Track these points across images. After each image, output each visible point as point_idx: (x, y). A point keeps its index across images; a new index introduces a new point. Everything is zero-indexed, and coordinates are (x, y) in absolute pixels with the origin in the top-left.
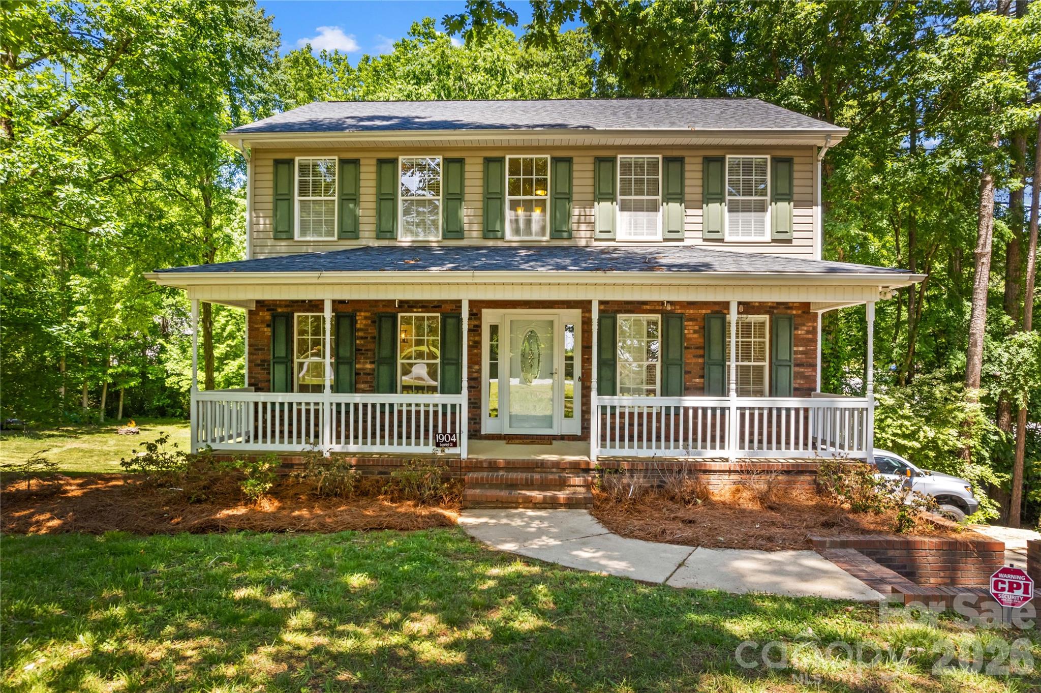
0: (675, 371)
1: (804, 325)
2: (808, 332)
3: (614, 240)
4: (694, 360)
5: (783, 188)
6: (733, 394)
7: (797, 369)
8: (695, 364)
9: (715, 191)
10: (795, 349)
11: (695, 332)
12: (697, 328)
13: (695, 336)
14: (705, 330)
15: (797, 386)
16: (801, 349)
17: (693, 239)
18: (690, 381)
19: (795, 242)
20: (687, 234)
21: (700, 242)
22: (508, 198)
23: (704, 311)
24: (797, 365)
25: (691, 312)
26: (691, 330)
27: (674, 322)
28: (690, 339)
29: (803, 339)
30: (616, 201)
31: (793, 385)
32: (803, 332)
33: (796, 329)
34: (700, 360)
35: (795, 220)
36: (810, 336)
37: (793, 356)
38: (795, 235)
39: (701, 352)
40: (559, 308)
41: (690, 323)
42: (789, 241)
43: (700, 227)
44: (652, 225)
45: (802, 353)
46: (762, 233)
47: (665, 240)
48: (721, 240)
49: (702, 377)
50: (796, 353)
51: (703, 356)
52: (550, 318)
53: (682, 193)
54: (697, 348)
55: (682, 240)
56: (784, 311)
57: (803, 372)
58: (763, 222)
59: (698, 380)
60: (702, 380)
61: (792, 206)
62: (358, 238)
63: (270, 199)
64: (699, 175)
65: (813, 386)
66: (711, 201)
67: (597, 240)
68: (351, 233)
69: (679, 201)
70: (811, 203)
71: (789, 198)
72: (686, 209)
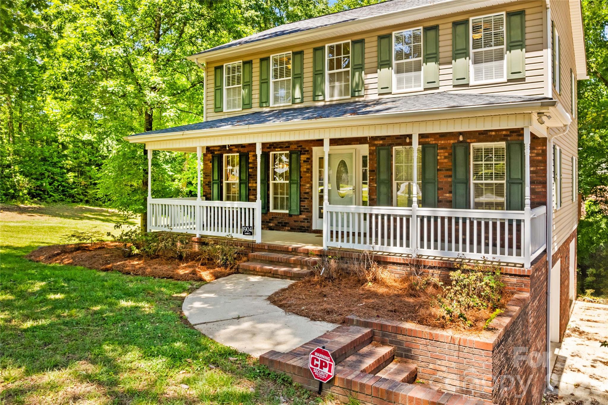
0: (430, 187)
1: (534, 149)
2: (538, 155)
3: (390, 93)
4: (445, 179)
5: (516, 35)
6: (415, 204)
7: (530, 186)
8: (447, 182)
9: (462, 48)
11: (446, 158)
12: (446, 154)
13: (446, 161)
14: (453, 156)
16: (532, 169)
17: (446, 87)
18: (442, 195)
19: (528, 80)
20: (441, 83)
21: (451, 88)
22: (327, 72)
23: (452, 142)
24: (530, 183)
25: (443, 142)
26: (442, 156)
27: (430, 151)
28: (442, 163)
29: (534, 160)
30: (392, 65)
32: (534, 155)
34: (449, 179)
35: (528, 61)
36: (540, 158)
37: (524, 175)
38: (528, 74)
39: (449, 173)
41: (442, 151)
42: (523, 79)
43: (450, 77)
44: (418, 79)
45: (533, 172)
46: (502, 76)
47: (426, 89)
48: (467, 85)
49: (450, 192)
50: (530, 172)
51: (450, 176)
52: (350, 151)
53: (437, 53)
54: (447, 170)
55: (437, 88)
56: (516, 138)
57: (534, 189)
58: (502, 67)
59: (448, 195)
60: (451, 195)
61: (524, 50)
62: (251, 108)
63: (213, 90)
64: (450, 37)
65: (543, 200)
66: (457, 56)
67: (380, 94)
68: (247, 105)
69: (434, 59)
70: (542, 46)
71: (521, 45)
72: (440, 64)
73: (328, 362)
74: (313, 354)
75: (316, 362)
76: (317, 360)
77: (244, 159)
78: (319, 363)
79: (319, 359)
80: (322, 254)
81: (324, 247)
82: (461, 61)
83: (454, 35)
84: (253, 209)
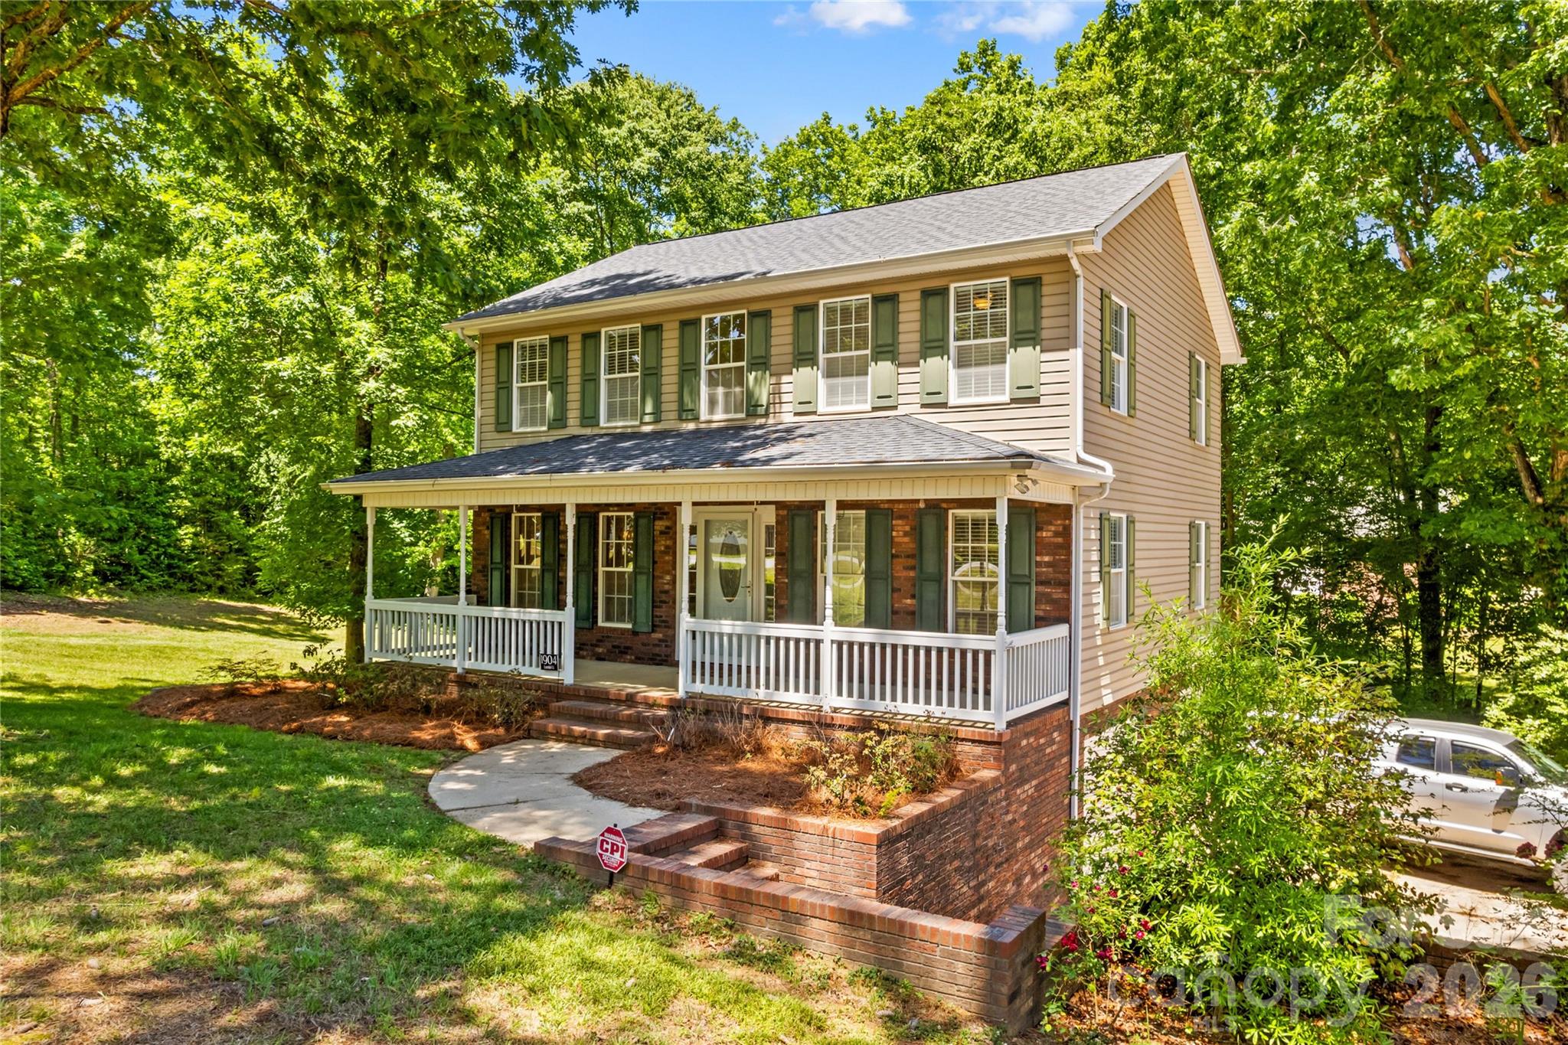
0: (879, 587)
1: (1051, 524)
2: (1056, 534)
3: (814, 413)
4: (905, 574)
5: (1026, 321)
6: (829, 620)
7: (1041, 589)
8: (907, 579)
9: (936, 337)
10: (1038, 559)
11: (906, 534)
12: (907, 528)
13: (906, 539)
14: (917, 533)
15: (1041, 614)
16: (1046, 559)
17: (909, 406)
18: (900, 602)
19: (1043, 401)
20: (902, 399)
21: (917, 408)
22: (704, 368)
23: (916, 506)
24: (1039, 583)
25: (901, 506)
26: (900, 531)
27: (880, 522)
28: (900, 544)
29: (1050, 544)
30: (818, 364)
31: (1034, 613)
32: (1050, 534)
33: (1039, 529)
34: (912, 574)
35: (1044, 367)
36: (1060, 540)
37: (1034, 569)
38: (1044, 390)
39: (911, 562)
41: (900, 522)
42: (1035, 400)
43: (916, 388)
44: (861, 389)
45: (1048, 564)
46: (999, 389)
47: (875, 409)
48: (944, 405)
49: (913, 597)
50: (1039, 565)
51: (913, 568)
52: (743, 517)
53: (894, 343)
54: (908, 557)
55: (895, 408)
57: (1049, 594)
58: (1002, 375)
59: (909, 601)
60: (914, 601)
61: (1038, 348)
62: (565, 427)
63: (493, 388)
64: (917, 315)
65: (1063, 614)
66: (929, 352)
67: (796, 414)
68: (560, 421)
69: (890, 356)
70: (1067, 342)
71: (1033, 339)
72: (900, 365)
73: (620, 845)
74: (603, 835)
75: (605, 845)
76: (607, 842)
77: (550, 523)
78: (609, 846)
79: (610, 841)
80: (675, 706)
81: (680, 694)
82: (934, 362)
83: (924, 311)
84: (560, 624)
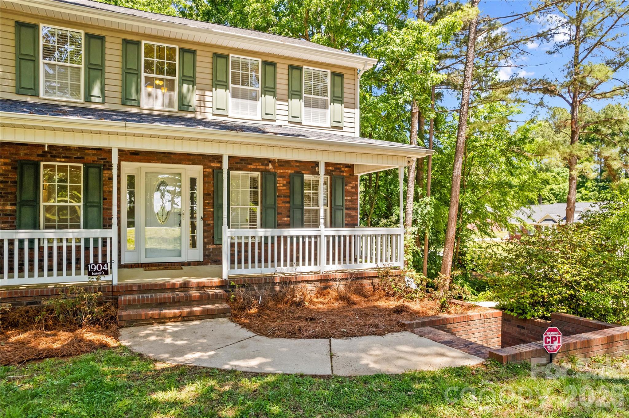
0: (271, 212)
1: (350, 183)
2: (353, 188)
3: (227, 116)
4: (283, 205)
5: (337, 92)
6: (322, 226)
7: (347, 211)
8: (285, 208)
9: (296, 90)
10: (345, 198)
11: (284, 185)
12: (285, 182)
13: (284, 188)
14: (290, 184)
15: (347, 222)
16: (349, 198)
17: (282, 121)
18: (281, 219)
19: (345, 129)
20: (278, 117)
21: (286, 123)
22: (143, 75)
23: (290, 171)
24: (346, 209)
25: (281, 171)
26: (281, 184)
27: (270, 178)
28: (281, 190)
29: (350, 192)
30: (228, 89)
31: (345, 222)
32: (350, 188)
33: (346, 185)
34: (288, 205)
35: (345, 115)
36: (354, 190)
37: (344, 203)
38: (345, 124)
39: (288, 199)
40: (186, 164)
41: (281, 179)
42: (341, 128)
44: (254, 108)
45: (349, 201)
46: (325, 121)
47: (264, 120)
48: (300, 123)
49: (289, 217)
50: (346, 201)
51: (289, 202)
52: (179, 171)
53: (275, 88)
54: (285, 197)
55: (274, 121)
56: (339, 173)
57: (350, 214)
58: (326, 114)
59: (286, 219)
60: (289, 219)
61: (343, 105)
64: (286, 77)
66: (293, 96)
67: (214, 115)
69: (273, 93)
70: (352, 105)
71: (341, 101)
72: (277, 99)
73: (557, 336)
74: (546, 334)
75: (548, 340)
76: (549, 338)
78: (550, 340)
79: (550, 336)
81: (225, 277)
82: (295, 102)
83: (290, 75)
